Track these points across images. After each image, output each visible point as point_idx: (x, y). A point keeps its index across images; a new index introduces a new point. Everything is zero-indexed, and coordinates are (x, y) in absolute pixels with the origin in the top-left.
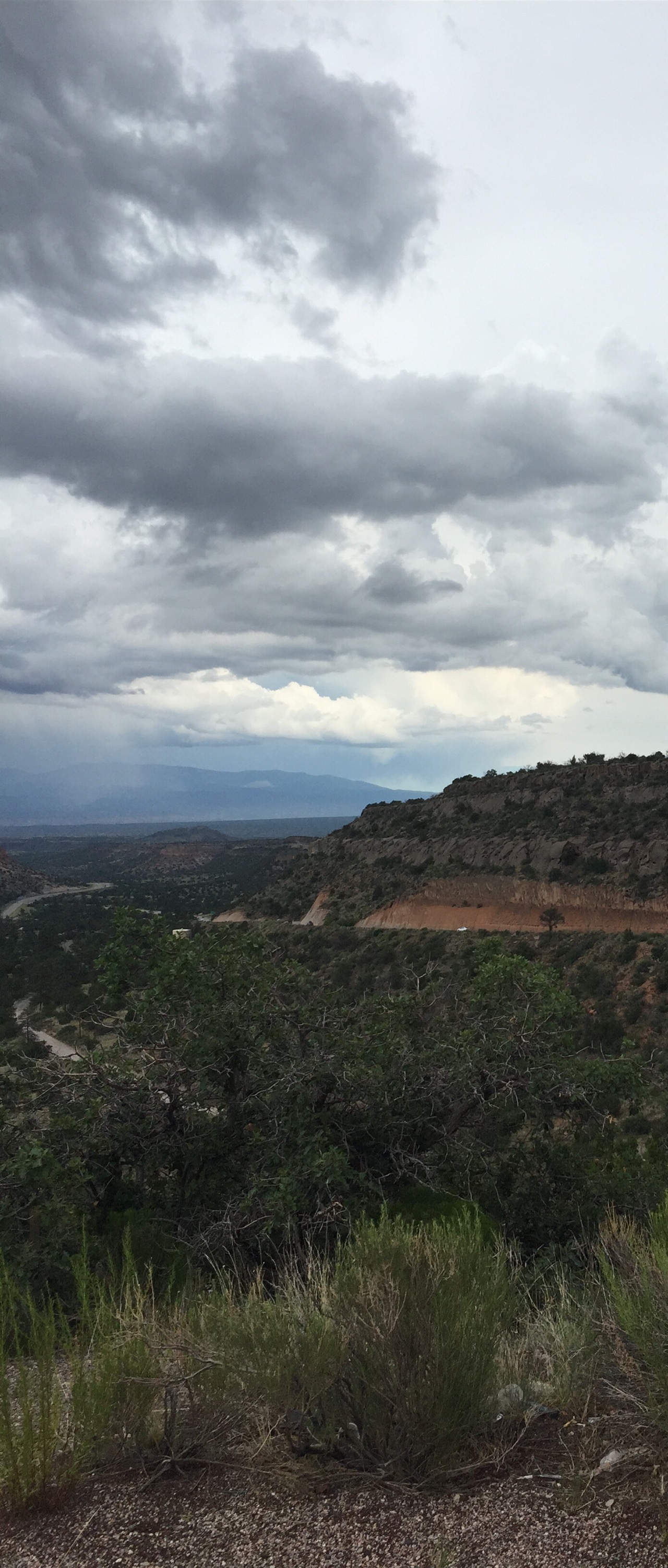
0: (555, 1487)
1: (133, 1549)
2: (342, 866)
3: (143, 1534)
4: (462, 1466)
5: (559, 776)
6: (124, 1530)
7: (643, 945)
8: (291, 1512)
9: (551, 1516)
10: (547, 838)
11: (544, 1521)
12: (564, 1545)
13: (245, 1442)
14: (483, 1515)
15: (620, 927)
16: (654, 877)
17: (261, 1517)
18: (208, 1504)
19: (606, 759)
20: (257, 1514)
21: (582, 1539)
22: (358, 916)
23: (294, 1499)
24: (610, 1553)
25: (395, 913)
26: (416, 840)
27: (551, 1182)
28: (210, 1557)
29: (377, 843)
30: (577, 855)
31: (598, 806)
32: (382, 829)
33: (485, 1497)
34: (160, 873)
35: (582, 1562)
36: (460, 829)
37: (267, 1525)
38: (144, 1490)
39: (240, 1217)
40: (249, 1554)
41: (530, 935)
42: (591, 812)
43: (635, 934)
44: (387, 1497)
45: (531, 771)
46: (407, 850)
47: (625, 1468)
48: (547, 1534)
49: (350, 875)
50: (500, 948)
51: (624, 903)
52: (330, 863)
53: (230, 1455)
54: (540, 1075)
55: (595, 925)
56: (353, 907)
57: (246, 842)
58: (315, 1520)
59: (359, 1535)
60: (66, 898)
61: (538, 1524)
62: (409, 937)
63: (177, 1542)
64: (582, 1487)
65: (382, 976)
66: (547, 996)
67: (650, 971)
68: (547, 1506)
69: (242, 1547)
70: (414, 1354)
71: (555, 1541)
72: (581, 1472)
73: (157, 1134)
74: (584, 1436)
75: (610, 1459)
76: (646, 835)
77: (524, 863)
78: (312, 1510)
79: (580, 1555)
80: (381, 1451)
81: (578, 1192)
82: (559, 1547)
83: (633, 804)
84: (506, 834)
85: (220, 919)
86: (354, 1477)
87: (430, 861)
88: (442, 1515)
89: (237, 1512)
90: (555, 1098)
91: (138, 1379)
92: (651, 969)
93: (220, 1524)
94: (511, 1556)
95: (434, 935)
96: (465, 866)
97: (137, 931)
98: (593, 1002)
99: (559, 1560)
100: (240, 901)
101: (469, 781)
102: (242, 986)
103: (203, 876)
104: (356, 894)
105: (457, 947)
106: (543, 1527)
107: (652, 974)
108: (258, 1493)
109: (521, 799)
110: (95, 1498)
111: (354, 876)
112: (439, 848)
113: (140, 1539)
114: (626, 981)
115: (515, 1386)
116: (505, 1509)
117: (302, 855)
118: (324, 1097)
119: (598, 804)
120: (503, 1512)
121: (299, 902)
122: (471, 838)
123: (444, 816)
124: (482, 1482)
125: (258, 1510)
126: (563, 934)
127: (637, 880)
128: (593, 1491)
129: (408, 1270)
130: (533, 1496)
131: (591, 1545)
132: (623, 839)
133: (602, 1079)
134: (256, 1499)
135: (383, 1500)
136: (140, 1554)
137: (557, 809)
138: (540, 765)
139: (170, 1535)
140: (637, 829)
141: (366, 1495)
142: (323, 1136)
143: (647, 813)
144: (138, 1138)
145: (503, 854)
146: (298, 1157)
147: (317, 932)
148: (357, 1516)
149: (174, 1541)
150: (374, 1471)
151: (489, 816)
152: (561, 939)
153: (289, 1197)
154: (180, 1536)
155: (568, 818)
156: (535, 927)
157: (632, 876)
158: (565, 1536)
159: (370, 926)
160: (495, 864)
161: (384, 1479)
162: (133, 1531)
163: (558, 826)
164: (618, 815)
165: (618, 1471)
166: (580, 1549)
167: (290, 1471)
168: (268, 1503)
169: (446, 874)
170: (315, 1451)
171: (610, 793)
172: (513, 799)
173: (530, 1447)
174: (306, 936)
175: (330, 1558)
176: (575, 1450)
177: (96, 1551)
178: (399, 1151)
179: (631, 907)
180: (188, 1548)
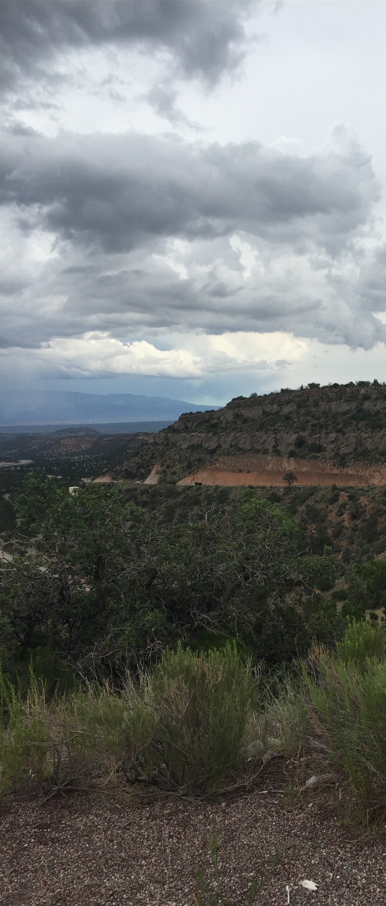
0: (281, 797)
1: (34, 839)
2: (168, 450)
3: (41, 830)
4: (226, 787)
5: (293, 396)
6: (30, 828)
7: (342, 493)
8: (127, 816)
9: (277, 813)
10: (287, 433)
11: (273, 816)
12: (284, 830)
13: (102, 776)
14: (238, 814)
15: (329, 483)
16: (349, 454)
17: (110, 818)
18: (79, 812)
19: (321, 386)
20: (107, 817)
21: (294, 826)
22: (178, 478)
23: (129, 808)
24: (309, 833)
25: (199, 476)
26: (211, 434)
27: (285, 627)
28: (80, 842)
29: (188, 436)
30: (304, 442)
31: (317, 414)
32: (191, 428)
33: (240, 804)
34: (60, 455)
35: (294, 839)
36: (236, 428)
37: (114, 823)
38: (42, 805)
39: (104, 650)
40: (103, 840)
41: (278, 488)
42: (313, 417)
43: (338, 487)
44: (183, 805)
45: (277, 394)
46: (205, 440)
47: (319, 785)
48: (274, 823)
49: (173, 455)
50: (254, 495)
51: (332, 469)
52: (161, 448)
53: (94, 784)
54: (277, 567)
55: (314, 482)
56: (174, 473)
57: (111, 436)
58: (141, 819)
59: (166, 827)
60: (5, 469)
61: (270, 818)
62: (207, 490)
63: (60, 834)
64: (295, 796)
65: (193, 513)
66: (281, 522)
67: (347, 508)
68: (275, 808)
69: (98, 836)
70: (198, 725)
71: (279, 827)
72: (295, 788)
73: (54, 604)
74: (297, 768)
75: (312, 780)
76: (344, 430)
77: (274, 447)
78: (140, 814)
79: (293, 835)
80: (180, 780)
81: (300, 633)
82: (281, 830)
83: (336, 412)
84: (263, 430)
85: (97, 481)
86: (165, 795)
87: (219, 446)
88: (214, 815)
89: (96, 816)
90: (286, 580)
91: (36, 743)
92: (348, 507)
93: (86, 823)
94: (254, 837)
95: (223, 488)
96: (239, 449)
97: (38, 487)
98: (314, 526)
99: (280, 838)
100: (108, 470)
101: (242, 399)
102: (102, 518)
103: (86, 456)
104: (177, 466)
105: (236, 495)
106: (272, 819)
107: (348, 510)
108: (108, 805)
109: (272, 410)
110: (13, 810)
111: (175, 455)
112: (225, 439)
113: (39, 833)
114: (333, 514)
115: (258, 741)
116: (251, 811)
117: (144, 444)
118: (151, 582)
119: (316, 413)
120: (249, 812)
121: (143, 471)
122: (243, 433)
123: (227, 420)
124: (238, 796)
125: (108, 814)
126: (297, 488)
127: (339, 456)
128: (301, 799)
129: (194, 678)
130: (267, 802)
131: (299, 829)
132: (330, 433)
133: (312, 569)
134: (107, 808)
135: (181, 807)
136: (39, 841)
137: (292, 415)
138: (282, 390)
139: (57, 830)
140: (339, 426)
141: (171, 805)
142: (151, 603)
143: (345, 417)
144: (43, 606)
145: (262, 441)
146: (136, 616)
147: (154, 488)
148: (165, 816)
149: (59, 834)
150: (176, 791)
151: (253, 420)
152: (296, 491)
153: (131, 639)
154: (62, 830)
155: (299, 421)
156: (281, 484)
157: (336, 454)
158: (284, 824)
159: (184, 484)
160: (257, 448)
161: (182, 796)
162: (34, 829)
163: (293, 425)
164: (328, 419)
165: (316, 788)
166: (293, 831)
167: (127, 792)
168: (113, 811)
169: (228, 454)
170: (141, 781)
171: (323, 406)
172: (267, 410)
173: (266, 775)
174: (148, 490)
175: (149, 841)
176: (292, 776)
177: (13, 840)
178: (196, 611)
179: (336, 471)
180: (67, 837)
